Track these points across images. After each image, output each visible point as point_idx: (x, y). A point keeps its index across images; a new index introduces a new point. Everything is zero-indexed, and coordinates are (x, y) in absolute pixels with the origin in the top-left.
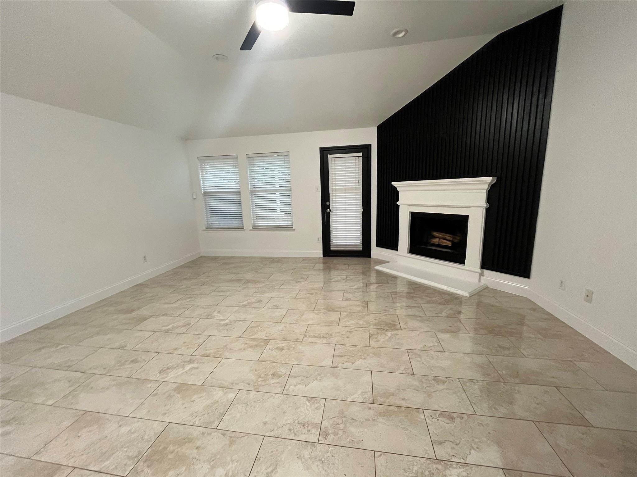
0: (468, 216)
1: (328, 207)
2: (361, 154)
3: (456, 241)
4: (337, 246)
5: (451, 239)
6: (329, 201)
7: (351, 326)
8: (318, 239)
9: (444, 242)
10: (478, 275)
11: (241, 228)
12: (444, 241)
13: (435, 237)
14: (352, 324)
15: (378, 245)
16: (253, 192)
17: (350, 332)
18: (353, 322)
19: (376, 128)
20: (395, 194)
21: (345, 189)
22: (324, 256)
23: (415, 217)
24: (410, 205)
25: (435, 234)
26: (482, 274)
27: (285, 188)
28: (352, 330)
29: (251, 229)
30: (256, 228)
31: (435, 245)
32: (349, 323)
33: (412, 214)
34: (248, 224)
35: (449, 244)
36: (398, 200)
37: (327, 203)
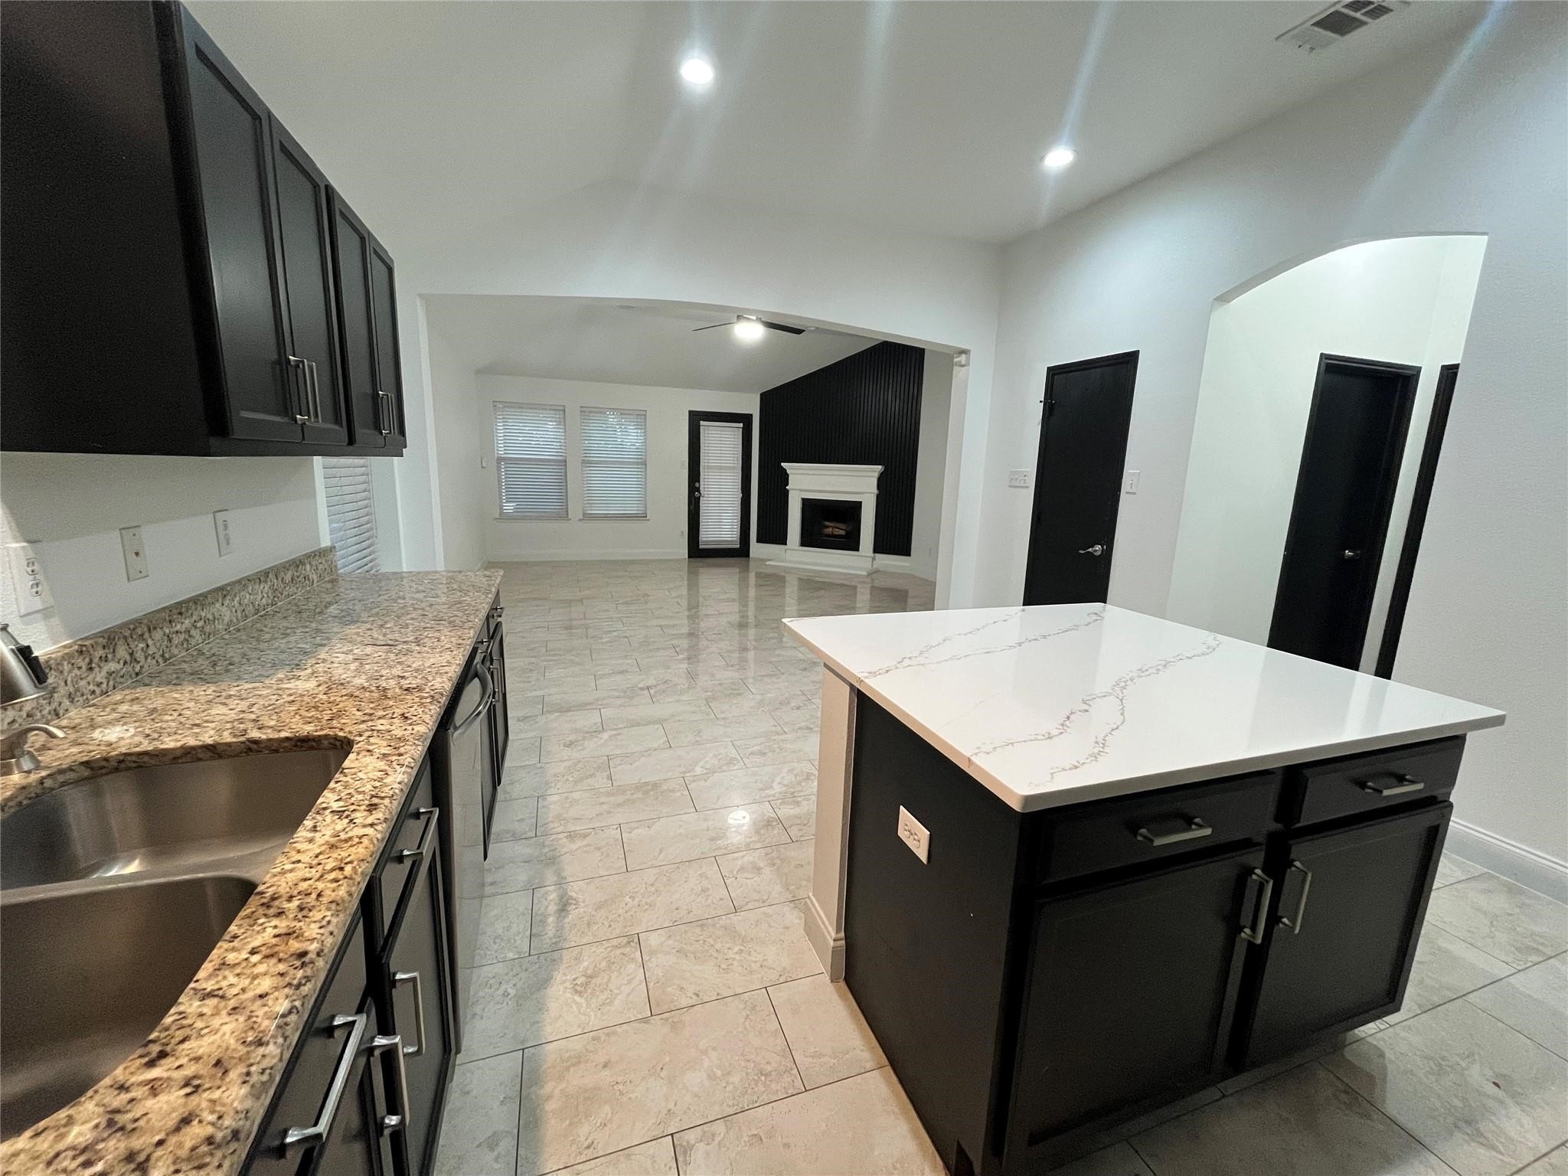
0: (861, 502)
1: (698, 490)
2: (741, 425)
3: (848, 529)
4: (707, 543)
5: (844, 528)
6: (699, 482)
8: (683, 532)
9: (838, 532)
10: (871, 559)
11: (563, 515)
12: (837, 530)
13: (827, 527)
15: (759, 541)
16: (586, 463)
19: (759, 396)
20: (784, 477)
21: (720, 468)
22: (689, 557)
23: (808, 505)
24: (801, 490)
25: (827, 523)
26: (874, 559)
27: (636, 460)
29: (581, 517)
30: (587, 517)
31: (828, 536)
33: (804, 500)
34: (575, 511)
35: (843, 533)
36: (787, 485)
37: (697, 485)
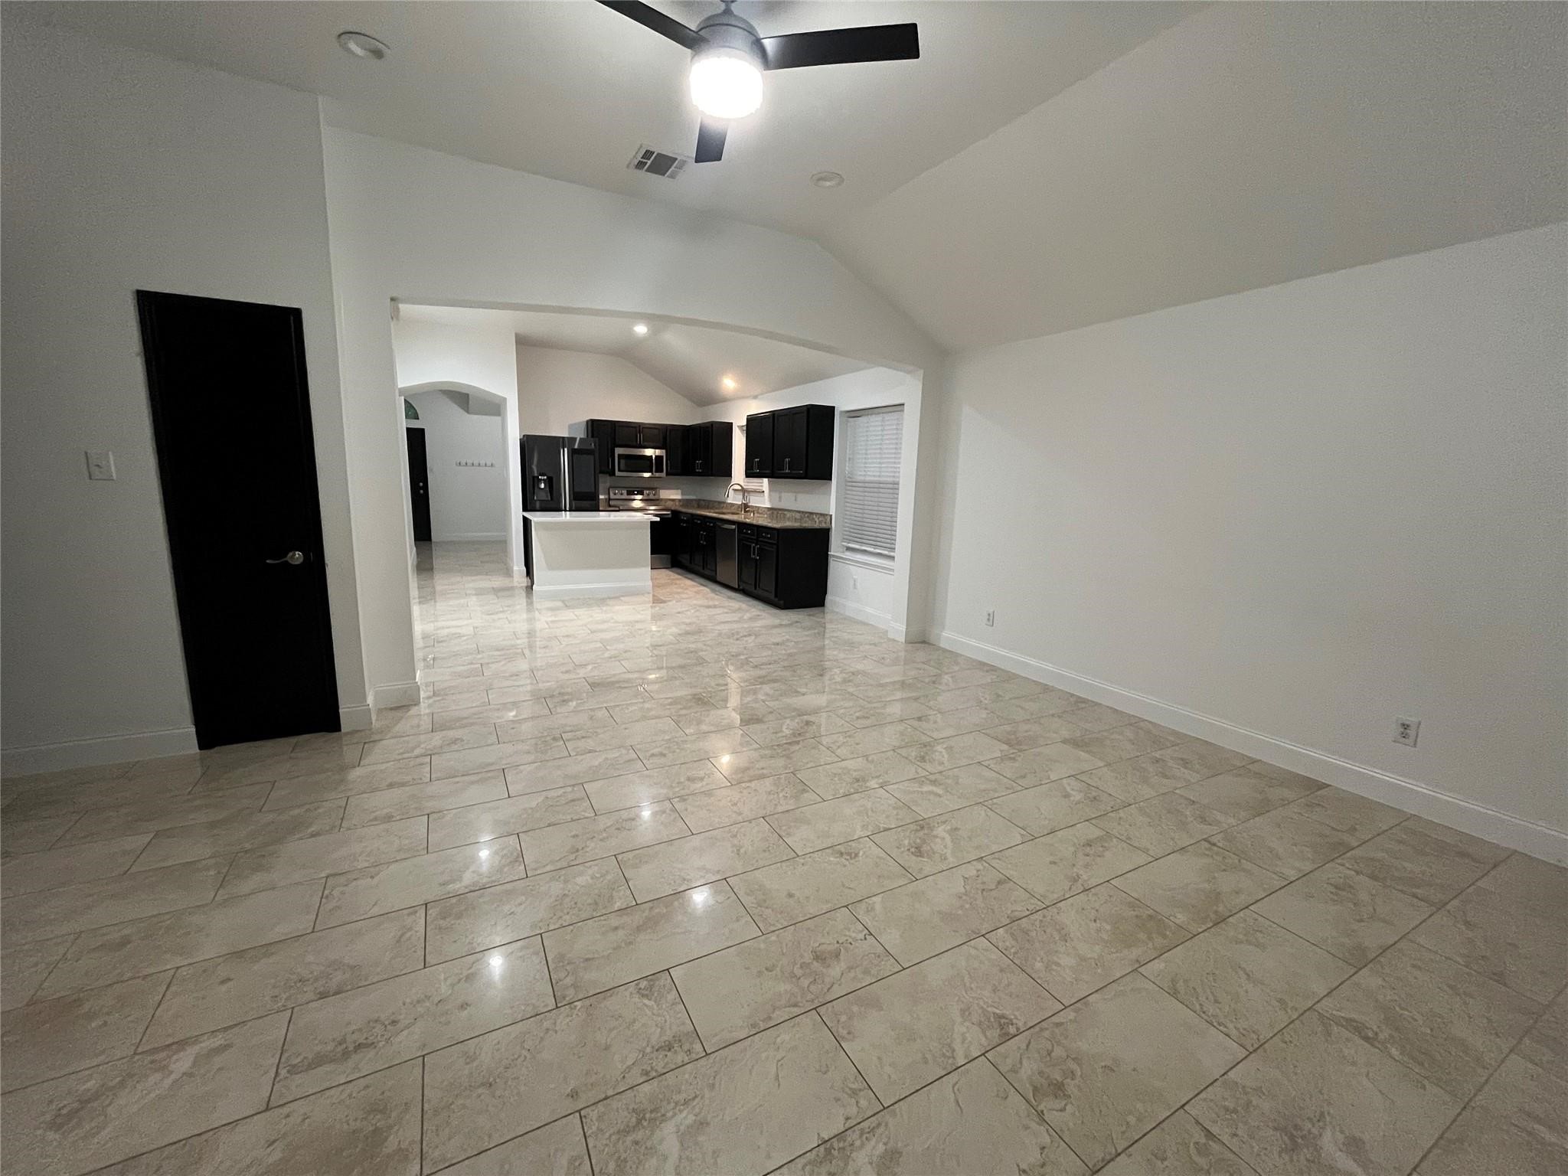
7: (581, 868)
14: (581, 874)
17: (577, 851)
18: (580, 880)
28: (572, 857)
32: (590, 872)
